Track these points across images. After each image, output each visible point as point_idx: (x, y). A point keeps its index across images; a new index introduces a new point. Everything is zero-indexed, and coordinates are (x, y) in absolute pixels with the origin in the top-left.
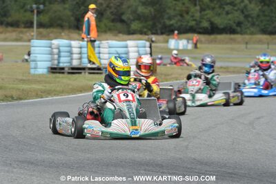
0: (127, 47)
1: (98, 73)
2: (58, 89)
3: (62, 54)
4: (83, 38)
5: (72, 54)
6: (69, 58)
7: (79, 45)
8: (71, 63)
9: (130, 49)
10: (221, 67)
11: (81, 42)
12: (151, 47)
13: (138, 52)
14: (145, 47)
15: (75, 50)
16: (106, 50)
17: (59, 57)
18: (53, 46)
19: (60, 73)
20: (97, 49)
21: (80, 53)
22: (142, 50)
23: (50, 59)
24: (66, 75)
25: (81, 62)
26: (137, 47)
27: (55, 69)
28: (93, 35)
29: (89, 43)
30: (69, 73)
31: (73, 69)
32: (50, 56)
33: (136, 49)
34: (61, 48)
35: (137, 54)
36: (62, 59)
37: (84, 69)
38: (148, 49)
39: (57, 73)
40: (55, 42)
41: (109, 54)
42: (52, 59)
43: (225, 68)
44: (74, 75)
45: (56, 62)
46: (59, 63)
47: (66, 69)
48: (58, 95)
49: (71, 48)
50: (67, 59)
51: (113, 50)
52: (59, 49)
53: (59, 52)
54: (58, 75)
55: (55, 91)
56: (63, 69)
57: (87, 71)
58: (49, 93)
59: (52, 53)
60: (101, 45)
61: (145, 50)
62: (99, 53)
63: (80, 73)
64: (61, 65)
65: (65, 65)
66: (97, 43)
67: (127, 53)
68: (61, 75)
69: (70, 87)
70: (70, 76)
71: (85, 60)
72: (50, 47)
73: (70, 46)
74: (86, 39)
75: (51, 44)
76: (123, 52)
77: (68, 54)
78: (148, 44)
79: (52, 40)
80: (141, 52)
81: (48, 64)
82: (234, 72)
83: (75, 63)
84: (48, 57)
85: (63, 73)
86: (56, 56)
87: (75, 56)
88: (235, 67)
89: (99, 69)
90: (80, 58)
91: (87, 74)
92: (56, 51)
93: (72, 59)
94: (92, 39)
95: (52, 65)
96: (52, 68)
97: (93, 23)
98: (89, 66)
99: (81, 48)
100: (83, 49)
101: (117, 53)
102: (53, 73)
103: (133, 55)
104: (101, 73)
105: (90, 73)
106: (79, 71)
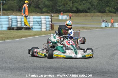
0: (41, 19)
1: (28, 30)
2: (11, 37)
3: (13, 22)
4: (22, 15)
5: (17, 22)
6: (16, 23)
7: (20, 18)
8: (17, 25)
9: (42, 20)
10: (81, 27)
11: (21, 17)
12: (51, 19)
13: (46, 21)
14: (49, 19)
15: (19, 20)
16: (32, 20)
17: (12, 23)
18: (9, 18)
19: (12, 30)
20: (28, 20)
21: (21, 21)
22: (47, 20)
23: (8, 24)
24: (15, 31)
25: (21, 26)
26: (45, 18)
27: (10, 28)
28: (27, 13)
29: (25, 17)
30: (16, 30)
31: (18, 28)
32: (8, 23)
33: (45, 19)
35: (45, 22)
36: (13, 24)
38: (50, 20)
39: (11, 30)
40: (10, 17)
41: (33, 21)
42: (9, 24)
43: (83, 27)
44: (18, 31)
45: (11, 25)
46: (12, 25)
47: (15, 28)
48: (11, 39)
49: (17, 19)
50: (15, 24)
51: (35, 20)
52: (12, 20)
53: (12, 21)
54: (11, 31)
55: (10, 37)
56: (14, 28)
57: (24, 29)
58: (8, 38)
59: (9, 22)
60: (30, 18)
61: (49, 20)
62: (29, 21)
63: (21, 30)
64: (13, 26)
65: (15, 26)
66: (28, 17)
67: (41, 21)
68: (13, 31)
69: (17, 36)
70: (17, 31)
71: (23, 24)
72: (8, 19)
73: (17, 18)
74: (23, 15)
75: (9, 17)
76: (39, 21)
77: (16, 22)
78: (50, 17)
79: (9, 16)
80: (47, 21)
81: (7, 26)
82: (87, 29)
83: (19, 26)
84: (7, 23)
85: (14, 30)
86: (11, 23)
87: (19, 23)
88: (87, 27)
89: (29, 28)
90: (21, 24)
91: (24, 30)
92: (10, 20)
93: (17, 24)
94: (26, 15)
95: (9, 26)
96: (9, 28)
97: (27, 8)
98: (25, 27)
99: (21, 19)
100: (22, 20)
101: (37, 21)
102: (9, 30)
103: (43, 22)
104: (30, 30)
105: (25, 30)
106: (21, 29)
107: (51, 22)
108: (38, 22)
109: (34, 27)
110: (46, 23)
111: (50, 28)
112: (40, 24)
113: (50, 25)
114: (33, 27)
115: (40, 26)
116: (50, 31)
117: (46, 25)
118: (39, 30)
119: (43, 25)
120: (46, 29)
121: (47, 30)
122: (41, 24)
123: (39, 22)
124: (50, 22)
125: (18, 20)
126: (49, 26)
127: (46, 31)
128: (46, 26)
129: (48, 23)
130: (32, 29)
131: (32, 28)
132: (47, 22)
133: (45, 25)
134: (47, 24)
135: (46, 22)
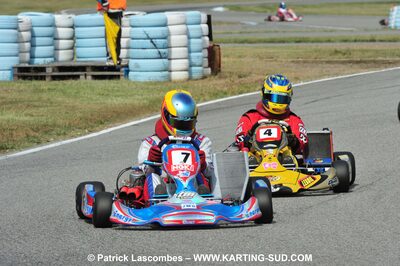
0: (165, 25)
1: (111, 77)
3: (38, 40)
5: (57, 39)
6: (52, 47)
8: (56, 60)
9: (172, 28)
11: (74, 17)
13: (187, 33)
14: (199, 23)
15: (63, 32)
17: (33, 46)
18: (21, 26)
19: (37, 78)
21: (73, 38)
22: (194, 30)
23: (15, 52)
24: (48, 82)
25: (74, 54)
26: (185, 23)
27: (26, 69)
30: (54, 78)
31: (61, 69)
32: (15, 45)
33: (184, 27)
34: (35, 29)
35: (185, 37)
36: (39, 51)
37: (83, 68)
38: (206, 26)
39: (31, 78)
40: (24, 17)
42: (21, 52)
44: (65, 82)
45: (28, 55)
46: (32, 57)
47: (49, 71)
50: (48, 50)
51: (139, 32)
52: (32, 31)
53: (33, 36)
54: (35, 82)
56: (43, 69)
57: (91, 73)
59: (19, 40)
61: (201, 30)
63: (77, 77)
64: (39, 62)
67: (167, 37)
70: (60, 84)
72: (16, 28)
73: (53, 25)
75: (17, 21)
76: (159, 34)
77: (50, 40)
78: (204, 16)
80: (192, 34)
81: (13, 62)
83: (64, 56)
85: (43, 78)
86: (28, 45)
87: (63, 43)
90: (72, 48)
91: (89, 77)
92: (26, 35)
93: (56, 49)
95: (21, 62)
96: (21, 69)
99: (72, 27)
100: (76, 29)
101: (148, 38)
102: (24, 78)
103: (177, 39)
104: (118, 77)
105: (95, 77)
106: (75, 73)
107: (210, 36)
108: (151, 39)
109: (137, 66)
110: (188, 46)
111: (206, 63)
112: (162, 51)
113: (206, 53)
114: (132, 63)
115: (161, 58)
116: (204, 77)
117: (190, 52)
118: (159, 79)
119: (176, 52)
120: (188, 70)
121: (195, 76)
122: (168, 47)
123: (158, 42)
124: (207, 38)
125: (58, 29)
126: (200, 57)
127: (190, 78)
128: (189, 58)
129: (196, 43)
130: (128, 72)
131: (127, 66)
132: (192, 40)
133: (185, 54)
134: (193, 47)
135: (189, 38)
